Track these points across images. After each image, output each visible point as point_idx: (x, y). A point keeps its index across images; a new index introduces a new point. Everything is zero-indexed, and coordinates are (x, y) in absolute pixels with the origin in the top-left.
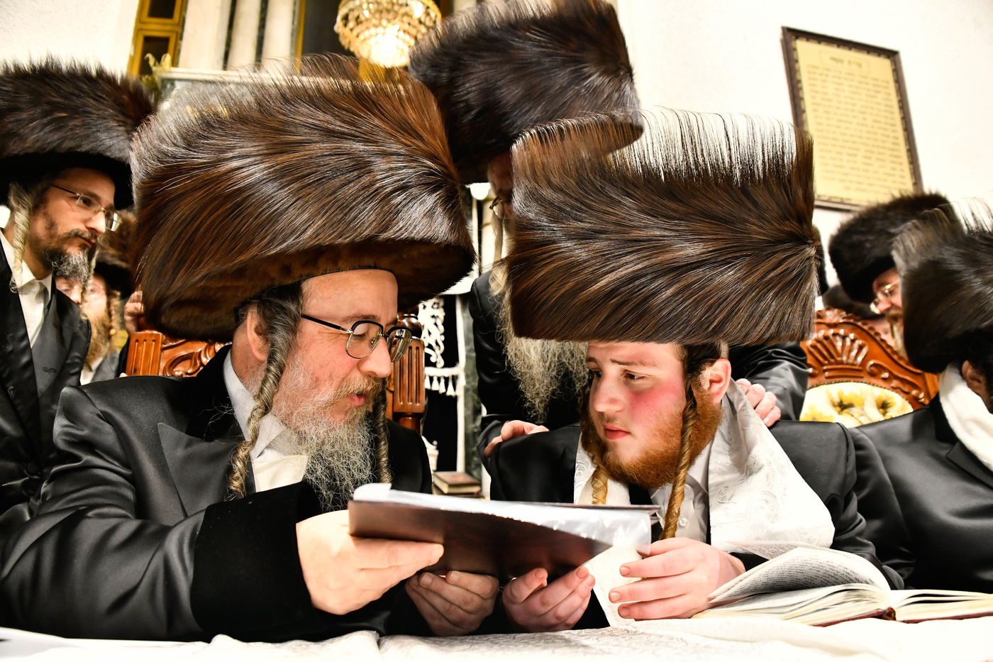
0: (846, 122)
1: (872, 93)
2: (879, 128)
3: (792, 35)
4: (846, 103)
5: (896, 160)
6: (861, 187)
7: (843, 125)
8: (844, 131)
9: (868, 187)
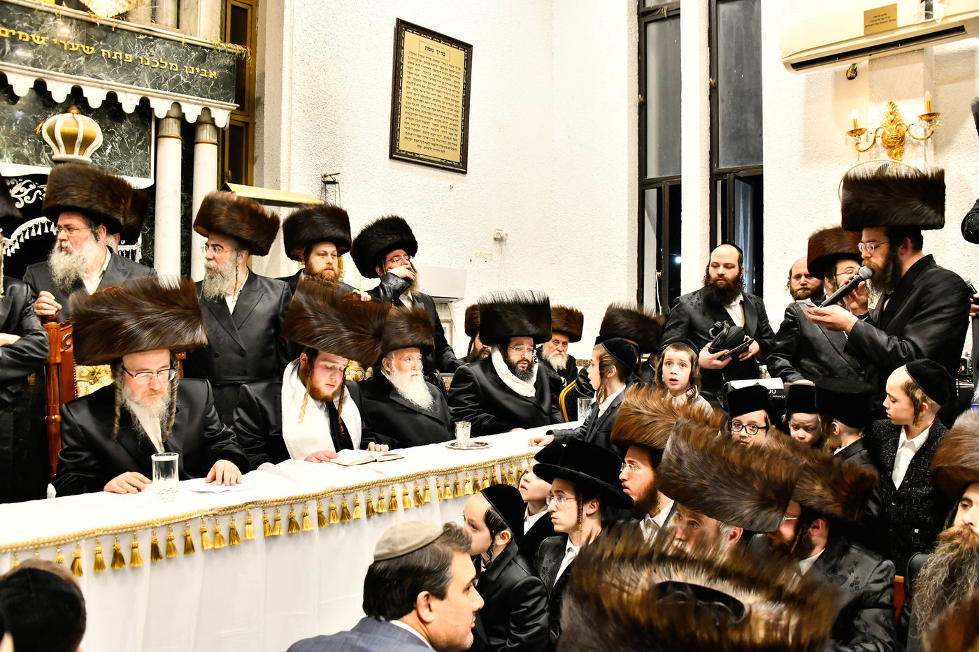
0: (427, 97)
1: (448, 77)
2: (447, 103)
3: (403, 26)
4: (429, 83)
5: (454, 128)
6: (428, 146)
7: (425, 100)
8: (425, 105)
9: (432, 147)
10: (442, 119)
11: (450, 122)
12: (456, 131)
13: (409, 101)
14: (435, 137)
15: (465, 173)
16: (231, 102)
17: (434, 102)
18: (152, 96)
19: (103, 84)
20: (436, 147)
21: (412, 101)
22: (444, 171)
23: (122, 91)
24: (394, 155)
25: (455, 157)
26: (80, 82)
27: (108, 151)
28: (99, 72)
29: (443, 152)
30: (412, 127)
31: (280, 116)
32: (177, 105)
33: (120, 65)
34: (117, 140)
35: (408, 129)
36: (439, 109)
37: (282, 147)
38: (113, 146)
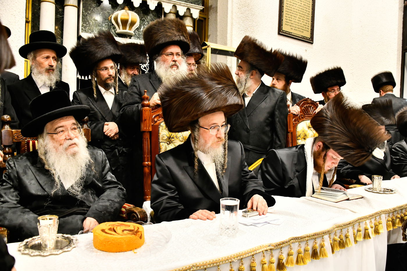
0: (296, 4)
2: (305, 7)
5: (308, 20)
6: (296, 29)
7: (295, 5)
8: (294, 7)
9: (298, 29)
10: (302, 16)
11: (306, 17)
12: (309, 22)
13: (287, 5)
14: (299, 24)
15: (312, 43)
16: (200, 5)
17: (299, 6)
18: (163, 2)
20: (300, 30)
21: (288, 5)
22: (302, 42)
24: (280, 33)
25: (308, 35)
29: (303, 32)
30: (288, 19)
31: (227, 10)
32: (175, 6)
34: (146, 24)
35: (287, 19)
36: (301, 10)
37: (228, 26)
38: (144, 27)
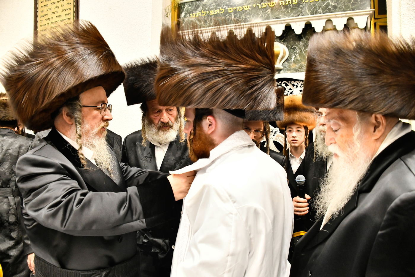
16: (368, 8)
18: (312, 20)
19: (281, 21)
23: (293, 22)
26: (269, 23)
27: (293, 60)
28: (279, 15)
32: (329, 21)
33: (290, 7)
34: (297, 52)
38: (295, 56)
